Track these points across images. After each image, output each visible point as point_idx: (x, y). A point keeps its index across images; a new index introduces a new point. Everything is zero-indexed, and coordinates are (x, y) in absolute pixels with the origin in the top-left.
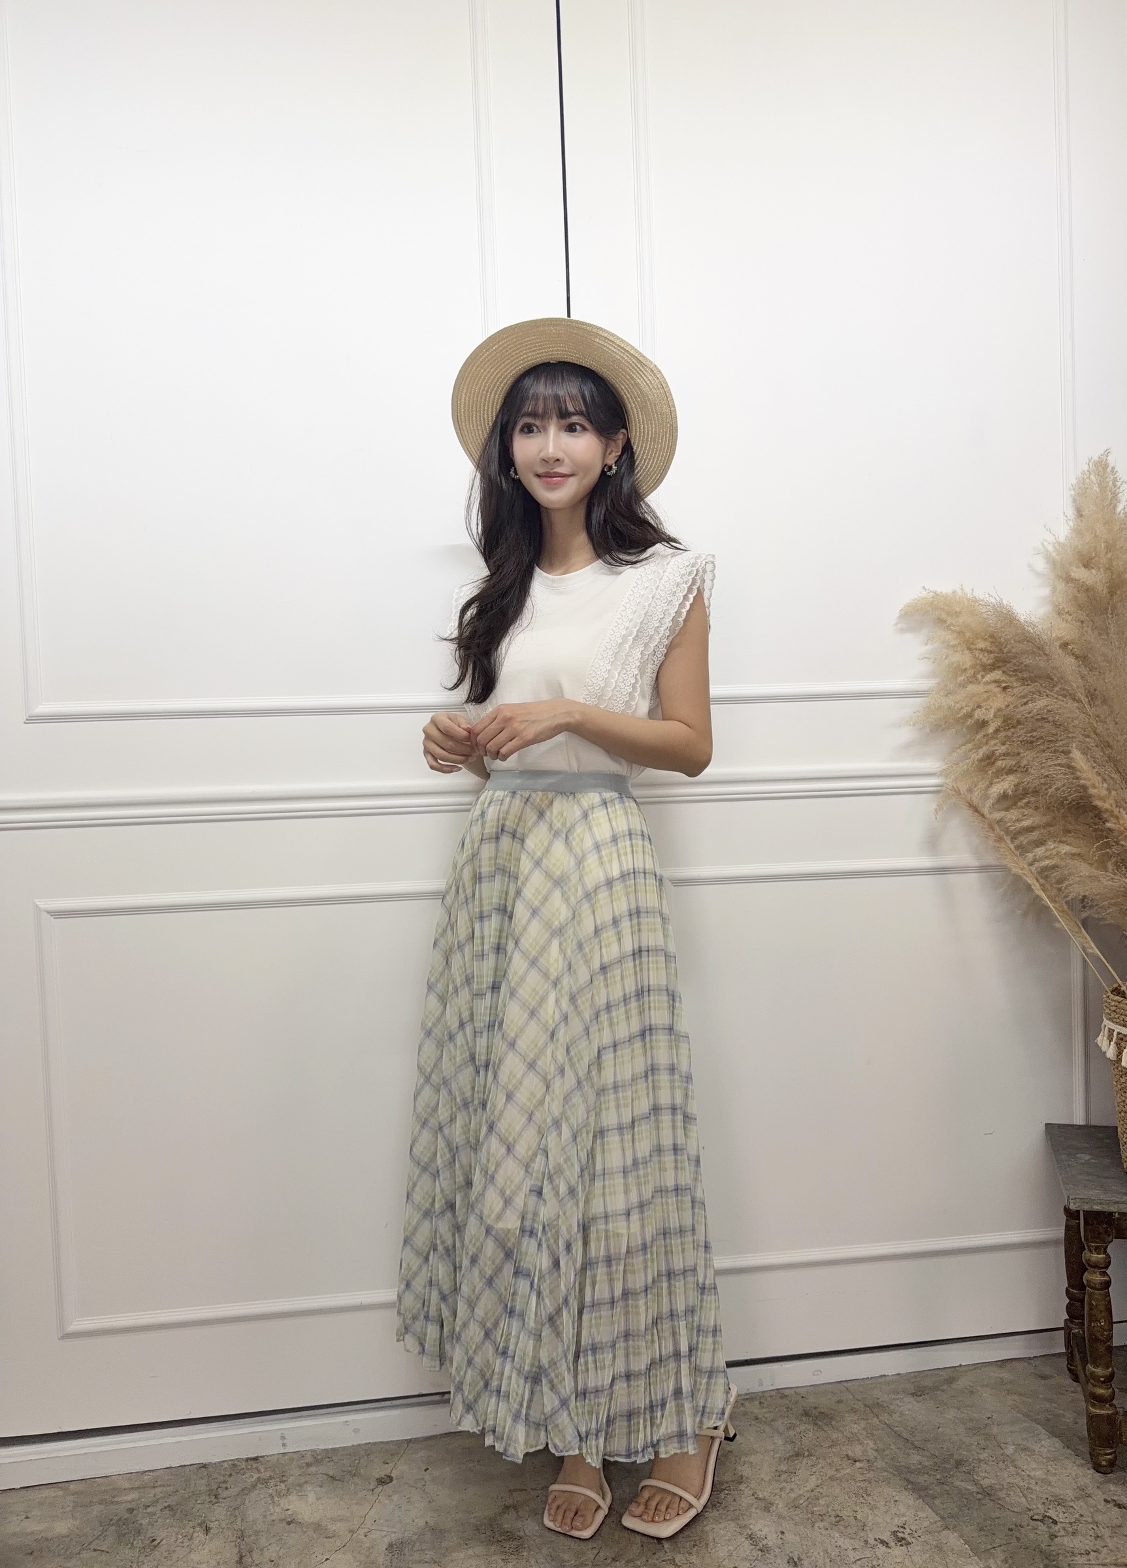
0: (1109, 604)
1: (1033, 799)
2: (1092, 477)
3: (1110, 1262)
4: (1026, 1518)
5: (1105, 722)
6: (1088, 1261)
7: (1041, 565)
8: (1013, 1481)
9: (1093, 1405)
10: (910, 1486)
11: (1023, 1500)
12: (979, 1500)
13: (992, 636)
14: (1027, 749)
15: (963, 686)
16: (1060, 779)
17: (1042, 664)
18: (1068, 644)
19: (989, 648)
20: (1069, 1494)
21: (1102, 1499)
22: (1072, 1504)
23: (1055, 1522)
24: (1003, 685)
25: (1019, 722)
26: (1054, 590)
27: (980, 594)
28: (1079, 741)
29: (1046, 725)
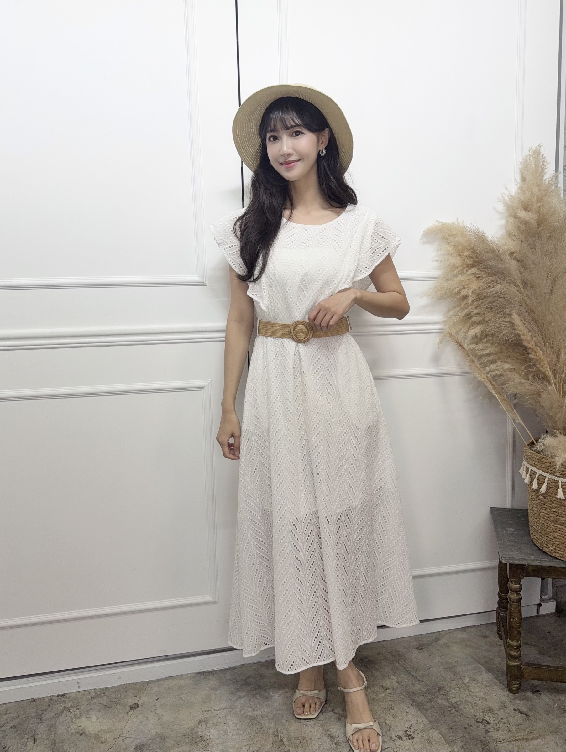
0: (537, 231)
1: (490, 338)
2: (531, 159)
3: (522, 588)
4: (473, 720)
5: (531, 299)
6: (509, 587)
7: (501, 207)
8: (467, 699)
9: (510, 660)
10: (414, 704)
11: (472, 710)
12: (450, 711)
13: (473, 248)
14: (489, 312)
15: (456, 276)
16: (506, 329)
17: (499, 266)
18: (513, 253)
19: (471, 255)
20: (495, 706)
21: (512, 709)
22: (497, 712)
23: (488, 723)
24: (478, 276)
25: (485, 297)
26: (507, 222)
27: (467, 224)
28: (517, 309)
29: (501, 299)
